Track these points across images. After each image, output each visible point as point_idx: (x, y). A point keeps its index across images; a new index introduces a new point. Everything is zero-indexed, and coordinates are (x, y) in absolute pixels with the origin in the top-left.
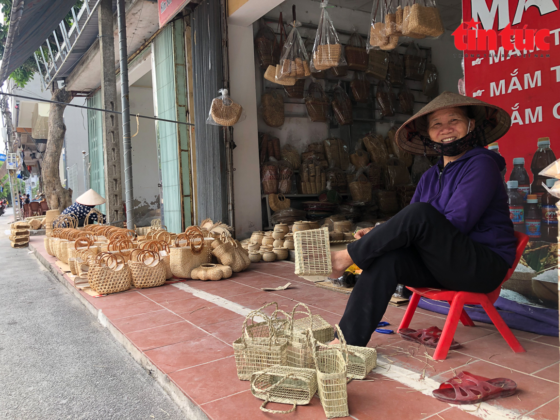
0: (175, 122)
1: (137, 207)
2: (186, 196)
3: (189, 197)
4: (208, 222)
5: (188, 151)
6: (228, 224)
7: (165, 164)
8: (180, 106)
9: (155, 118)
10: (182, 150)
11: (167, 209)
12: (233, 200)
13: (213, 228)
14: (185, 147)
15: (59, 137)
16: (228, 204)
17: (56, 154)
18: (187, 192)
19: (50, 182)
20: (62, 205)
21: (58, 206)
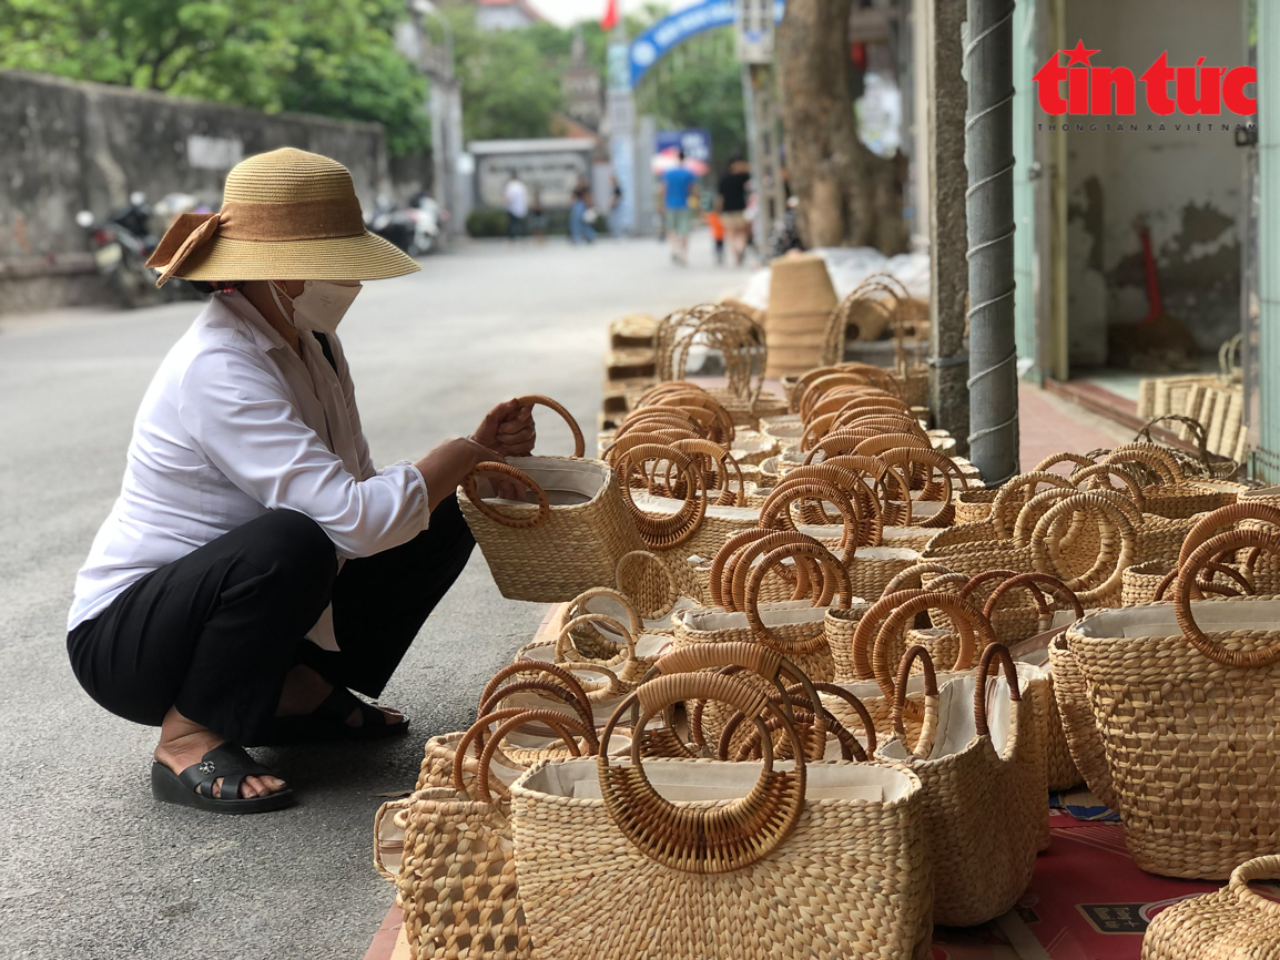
1: (1214, 247)
11: (1278, 292)
19: (805, 120)
20: (858, 231)
21: (844, 234)
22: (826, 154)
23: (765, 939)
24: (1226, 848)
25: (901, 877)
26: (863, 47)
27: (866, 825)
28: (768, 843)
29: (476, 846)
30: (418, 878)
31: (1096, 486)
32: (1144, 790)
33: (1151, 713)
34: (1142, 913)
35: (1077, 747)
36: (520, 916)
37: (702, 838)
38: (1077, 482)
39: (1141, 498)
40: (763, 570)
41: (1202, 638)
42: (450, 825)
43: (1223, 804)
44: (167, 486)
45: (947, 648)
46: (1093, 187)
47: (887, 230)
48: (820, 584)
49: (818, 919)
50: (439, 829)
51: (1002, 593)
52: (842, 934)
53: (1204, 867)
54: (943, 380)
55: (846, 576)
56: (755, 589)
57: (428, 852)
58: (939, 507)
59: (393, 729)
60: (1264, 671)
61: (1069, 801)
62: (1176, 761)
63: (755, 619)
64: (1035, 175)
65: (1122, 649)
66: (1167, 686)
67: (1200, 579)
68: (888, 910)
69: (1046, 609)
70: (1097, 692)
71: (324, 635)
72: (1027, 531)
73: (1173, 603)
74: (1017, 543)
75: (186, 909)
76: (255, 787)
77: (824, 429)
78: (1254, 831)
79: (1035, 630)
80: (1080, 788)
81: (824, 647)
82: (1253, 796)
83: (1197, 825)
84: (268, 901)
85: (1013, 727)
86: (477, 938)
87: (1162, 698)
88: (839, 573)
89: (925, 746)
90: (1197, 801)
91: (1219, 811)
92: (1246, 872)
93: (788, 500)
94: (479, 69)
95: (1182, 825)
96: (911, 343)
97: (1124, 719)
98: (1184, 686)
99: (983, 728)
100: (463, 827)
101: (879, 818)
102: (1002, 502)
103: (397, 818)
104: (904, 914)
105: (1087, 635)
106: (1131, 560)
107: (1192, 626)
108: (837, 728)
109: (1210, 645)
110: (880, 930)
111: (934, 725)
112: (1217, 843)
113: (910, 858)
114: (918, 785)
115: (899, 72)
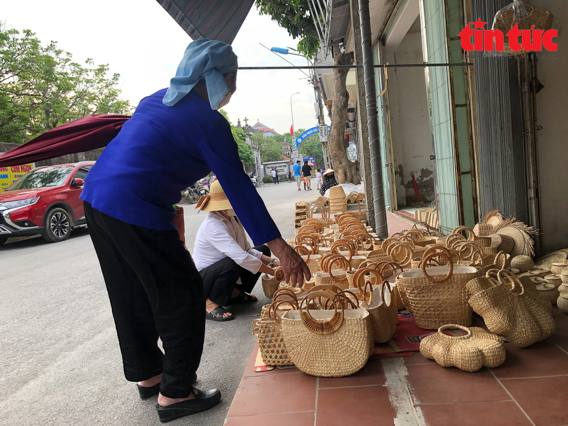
0: (446, 65)
1: (428, 178)
2: (464, 173)
3: (470, 175)
4: (495, 215)
5: (465, 105)
6: (528, 223)
7: (437, 127)
8: (452, 39)
9: (425, 65)
10: (457, 106)
11: (442, 191)
12: (536, 182)
13: (500, 227)
14: (461, 100)
15: (342, 106)
16: (527, 187)
17: (341, 125)
18: (465, 167)
19: (336, 156)
20: (348, 179)
21: (346, 180)
22: (341, 163)
23: (337, 349)
24: (438, 322)
25: (366, 334)
26: (348, 136)
27: (358, 323)
28: (337, 328)
29: (274, 331)
30: (262, 338)
31: (404, 240)
32: (418, 310)
33: (419, 293)
34: (420, 338)
35: (403, 301)
36: (284, 345)
37: (322, 327)
38: (400, 239)
39: (414, 242)
40: (332, 263)
41: (429, 276)
42: (268, 326)
43: (436, 313)
44: (202, 250)
45: (373, 279)
46: (400, 167)
47: (355, 178)
48: (344, 265)
49: (348, 344)
50: (266, 327)
51: (384, 267)
52: (354, 347)
53: (433, 326)
54: (369, 214)
55: (350, 264)
56: (330, 268)
57: (264, 332)
58: (370, 245)
59: (254, 300)
60: (443, 283)
61: (403, 312)
62: (425, 304)
63: (331, 274)
64: (387, 165)
65: (411, 280)
66: (422, 288)
67: (428, 262)
68: (363, 342)
69: (394, 269)
70: (406, 289)
71: (239, 282)
72: (390, 251)
73: (422, 269)
74: (387, 254)
75: (212, 344)
76: (225, 315)
77: (343, 228)
78: (443, 318)
79: (393, 274)
80: (405, 309)
81: (346, 280)
82: (442, 310)
83: (431, 318)
84: (230, 342)
85: (390, 298)
86: (275, 351)
87: (421, 290)
88: (348, 264)
89: (371, 303)
90: (430, 312)
91: (435, 314)
92: (441, 329)
93: (336, 247)
94: (264, 146)
95: (427, 318)
96: (361, 203)
97: (413, 295)
98: (426, 287)
99: (384, 300)
100: (271, 326)
101: (360, 322)
102: (383, 245)
103: (257, 324)
104: (367, 342)
105: (403, 277)
106: (413, 257)
107: (426, 274)
108: (350, 301)
109: (430, 278)
110: (362, 346)
111: (372, 298)
112: (435, 321)
113: (368, 330)
114: (368, 314)
115: (356, 142)
